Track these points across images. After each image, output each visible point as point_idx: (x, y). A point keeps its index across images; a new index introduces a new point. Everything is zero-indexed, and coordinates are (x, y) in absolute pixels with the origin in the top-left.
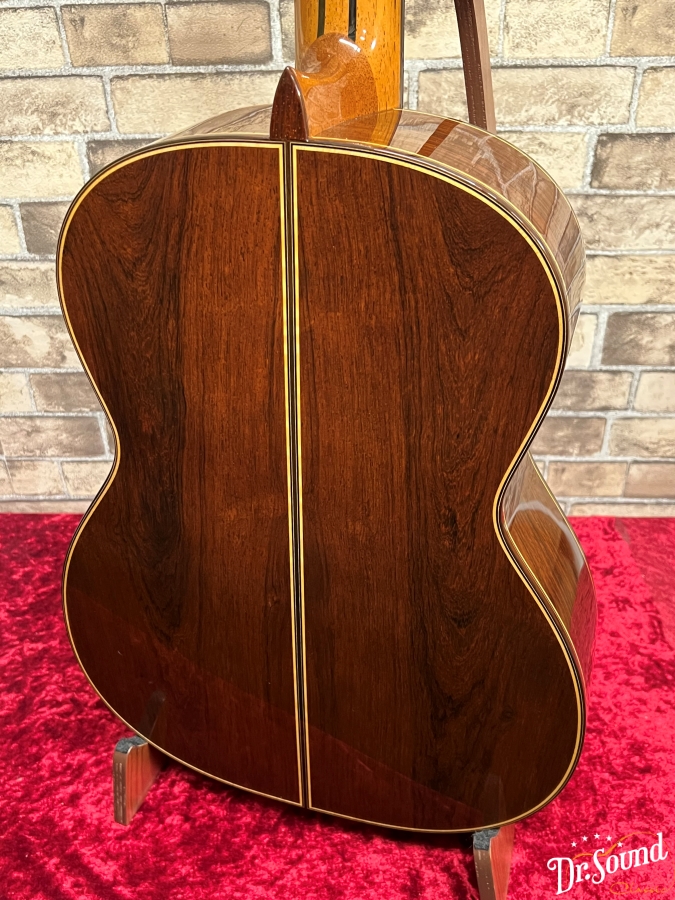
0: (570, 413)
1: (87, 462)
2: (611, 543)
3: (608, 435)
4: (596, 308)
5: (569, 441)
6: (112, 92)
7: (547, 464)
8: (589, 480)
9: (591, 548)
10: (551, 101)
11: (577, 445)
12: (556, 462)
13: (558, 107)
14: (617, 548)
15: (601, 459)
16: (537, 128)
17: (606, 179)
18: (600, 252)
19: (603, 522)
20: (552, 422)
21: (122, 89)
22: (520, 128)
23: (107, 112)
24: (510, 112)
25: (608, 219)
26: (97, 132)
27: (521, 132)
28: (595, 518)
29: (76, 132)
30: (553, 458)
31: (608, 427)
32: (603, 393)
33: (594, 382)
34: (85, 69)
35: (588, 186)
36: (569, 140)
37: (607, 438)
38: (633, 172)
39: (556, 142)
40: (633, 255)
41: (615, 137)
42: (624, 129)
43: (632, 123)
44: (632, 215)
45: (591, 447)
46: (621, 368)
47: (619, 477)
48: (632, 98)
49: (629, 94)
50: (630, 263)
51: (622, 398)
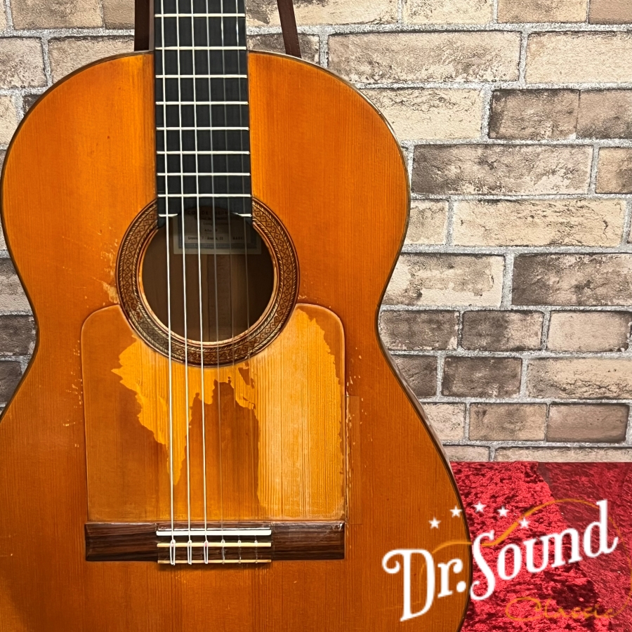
0: (486, 354)
2: (532, 484)
3: (525, 375)
4: (502, 250)
5: (488, 383)
6: (50, 52)
7: (468, 406)
8: (512, 423)
9: (513, 489)
10: (447, 62)
11: (496, 386)
12: (478, 403)
13: (454, 67)
14: (538, 489)
15: (520, 401)
16: (438, 85)
17: (502, 130)
18: (502, 197)
19: (525, 466)
20: (469, 363)
21: (59, 49)
22: (422, 85)
23: (44, 70)
24: (411, 70)
25: (507, 166)
26: (34, 87)
27: (423, 89)
28: (519, 462)
29: (15, 87)
30: (473, 400)
31: (525, 368)
32: (518, 332)
33: (507, 322)
34: (26, 31)
35: (487, 137)
36: (466, 95)
37: (524, 379)
38: (527, 124)
39: (454, 97)
40: (532, 199)
41: (508, 93)
42: (515, 85)
43: (522, 80)
44: (530, 163)
45: (510, 388)
46: (531, 308)
47: (540, 420)
48: (520, 58)
49: (518, 54)
50: (531, 207)
51: (535, 338)
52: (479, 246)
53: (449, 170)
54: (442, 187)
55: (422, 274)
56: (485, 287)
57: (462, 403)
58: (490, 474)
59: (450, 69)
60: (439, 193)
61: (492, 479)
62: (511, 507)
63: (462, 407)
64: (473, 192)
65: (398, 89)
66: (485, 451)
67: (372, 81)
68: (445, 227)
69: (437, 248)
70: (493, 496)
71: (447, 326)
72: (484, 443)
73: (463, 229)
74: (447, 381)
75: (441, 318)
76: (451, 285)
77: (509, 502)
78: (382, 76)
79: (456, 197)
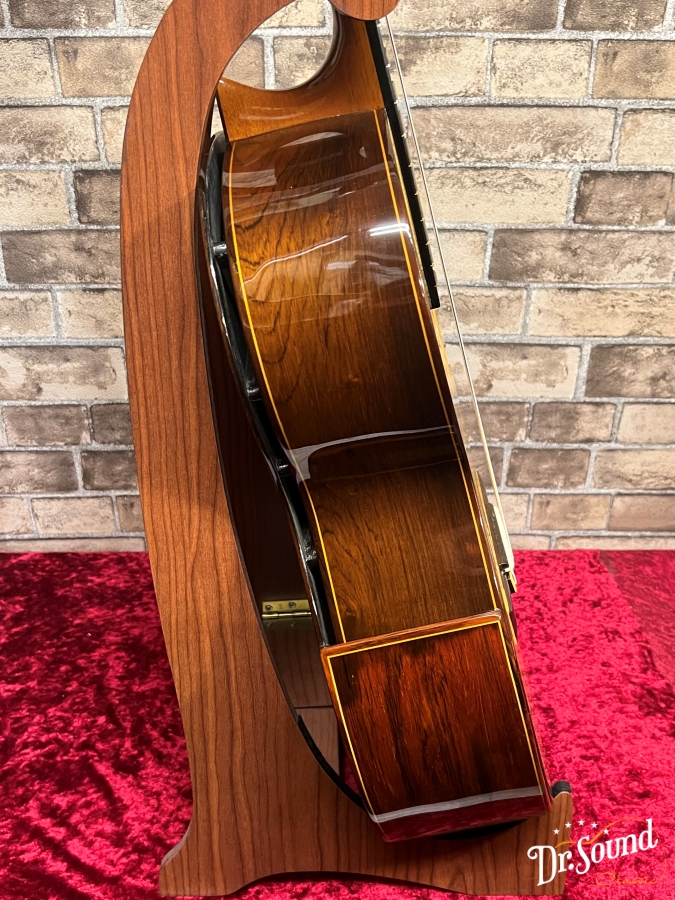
0: (555, 445)
1: (58, 498)
2: (597, 575)
3: (592, 467)
4: (579, 341)
5: (554, 475)
6: (103, 122)
7: (532, 497)
8: (574, 513)
9: (578, 580)
10: (536, 139)
11: (562, 477)
12: (542, 494)
13: (543, 145)
14: (604, 580)
15: (585, 492)
16: (523, 165)
17: (589, 215)
18: (583, 286)
19: (588, 555)
20: (537, 454)
21: (113, 120)
22: (507, 165)
23: (96, 142)
24: (496, 149)
25: (591, 253)
26: (85, 161)
27: (507, 168)
28: (580, 551)
29: (64, 162)
30: (538, 491)
31: (592, 460)
32: (587, 424)
33: (578, 413)
34: (76, 99)
35: (572, 222)
36: (553, 176)
37: (591, 470)
38: (615, 208)
39: (541, 178)
40: (615, 288)
41: (597, 175)
42: (606, 167)
43: (614, 161)
44: (614, 250)
45: (575, 479)
46: (605, 399)
47: (603, 510)
48: (613, 137)
49: (611, 134)
50: (612, 297)
51: (605, 430)
52: (555, 336)
53: (530, 257)
54: (521, 275)
55: (494, 364)
56: (559, 378)
57: (526, 494)
58: (553, 564)
59: (538, 147)
60: (517, 281)
61: (556, 569)
62: (578, 601)
63: (526, 498)
64: (553, 280)
65: (482, 168)
66: (547, 541)
67: (453, 159)
68: (522, 316)
69: (511, 337)
70: (560, 588)
71: (516, 418)
72: (546, 532)
73: (540, 318)
74: (512, 472)
75: (510, 409)
76: (524, 376)
77: (576, 595)
78: (465, 154)
79: (535, 285)
